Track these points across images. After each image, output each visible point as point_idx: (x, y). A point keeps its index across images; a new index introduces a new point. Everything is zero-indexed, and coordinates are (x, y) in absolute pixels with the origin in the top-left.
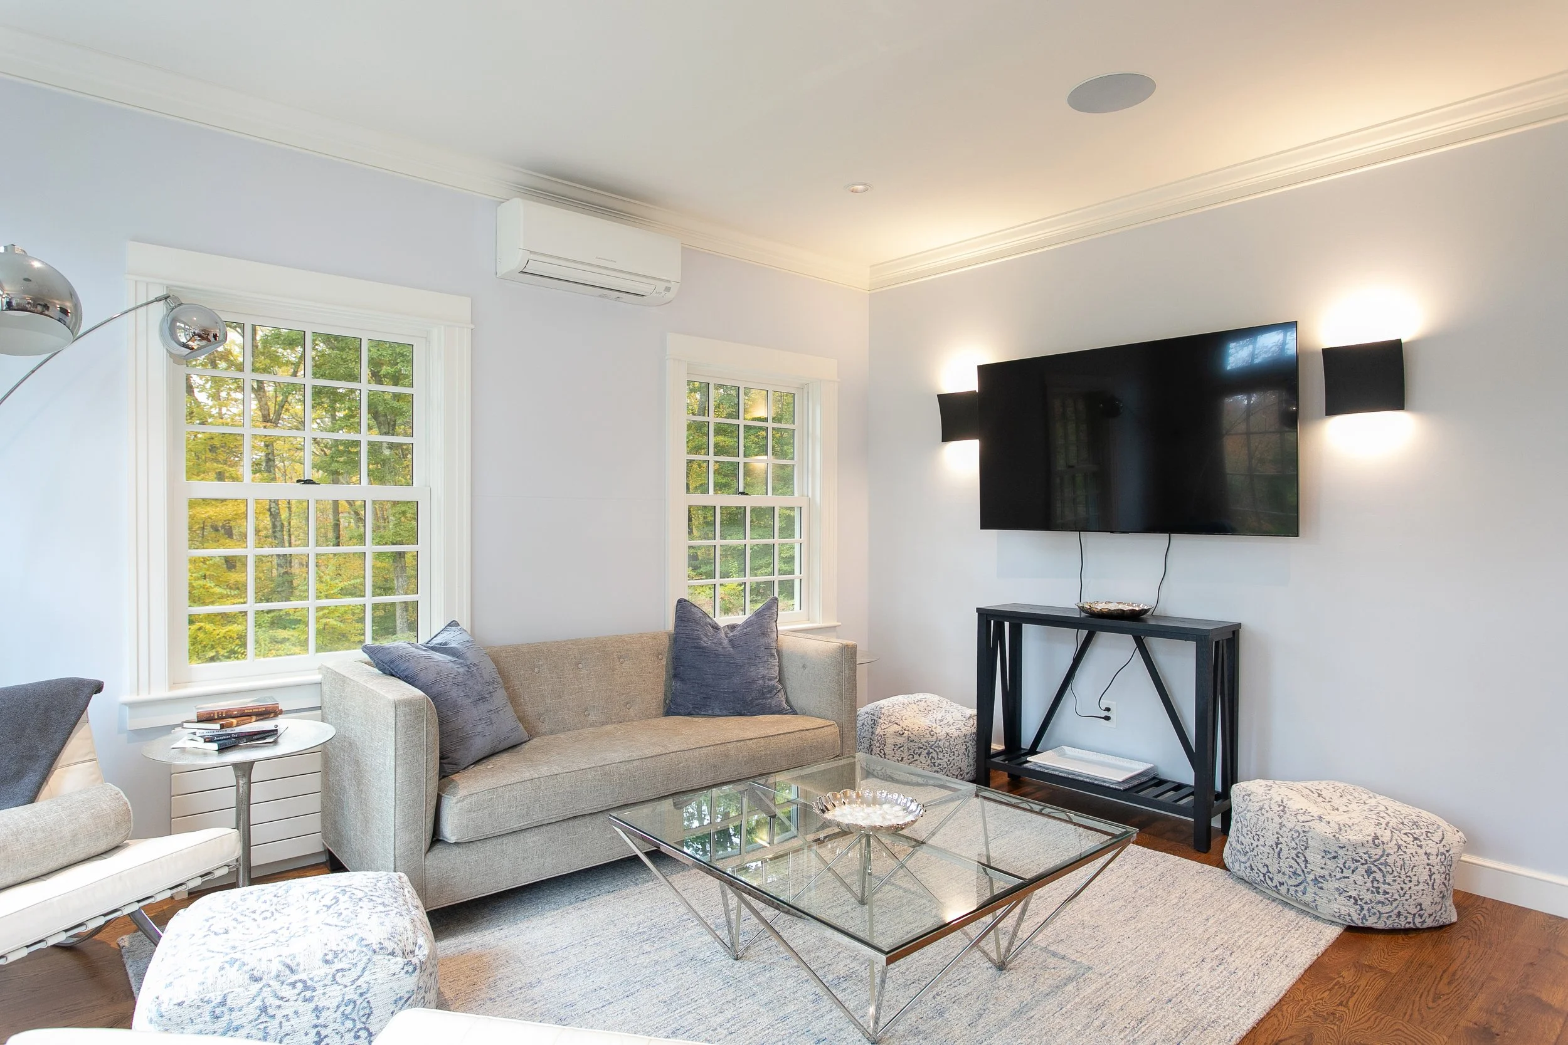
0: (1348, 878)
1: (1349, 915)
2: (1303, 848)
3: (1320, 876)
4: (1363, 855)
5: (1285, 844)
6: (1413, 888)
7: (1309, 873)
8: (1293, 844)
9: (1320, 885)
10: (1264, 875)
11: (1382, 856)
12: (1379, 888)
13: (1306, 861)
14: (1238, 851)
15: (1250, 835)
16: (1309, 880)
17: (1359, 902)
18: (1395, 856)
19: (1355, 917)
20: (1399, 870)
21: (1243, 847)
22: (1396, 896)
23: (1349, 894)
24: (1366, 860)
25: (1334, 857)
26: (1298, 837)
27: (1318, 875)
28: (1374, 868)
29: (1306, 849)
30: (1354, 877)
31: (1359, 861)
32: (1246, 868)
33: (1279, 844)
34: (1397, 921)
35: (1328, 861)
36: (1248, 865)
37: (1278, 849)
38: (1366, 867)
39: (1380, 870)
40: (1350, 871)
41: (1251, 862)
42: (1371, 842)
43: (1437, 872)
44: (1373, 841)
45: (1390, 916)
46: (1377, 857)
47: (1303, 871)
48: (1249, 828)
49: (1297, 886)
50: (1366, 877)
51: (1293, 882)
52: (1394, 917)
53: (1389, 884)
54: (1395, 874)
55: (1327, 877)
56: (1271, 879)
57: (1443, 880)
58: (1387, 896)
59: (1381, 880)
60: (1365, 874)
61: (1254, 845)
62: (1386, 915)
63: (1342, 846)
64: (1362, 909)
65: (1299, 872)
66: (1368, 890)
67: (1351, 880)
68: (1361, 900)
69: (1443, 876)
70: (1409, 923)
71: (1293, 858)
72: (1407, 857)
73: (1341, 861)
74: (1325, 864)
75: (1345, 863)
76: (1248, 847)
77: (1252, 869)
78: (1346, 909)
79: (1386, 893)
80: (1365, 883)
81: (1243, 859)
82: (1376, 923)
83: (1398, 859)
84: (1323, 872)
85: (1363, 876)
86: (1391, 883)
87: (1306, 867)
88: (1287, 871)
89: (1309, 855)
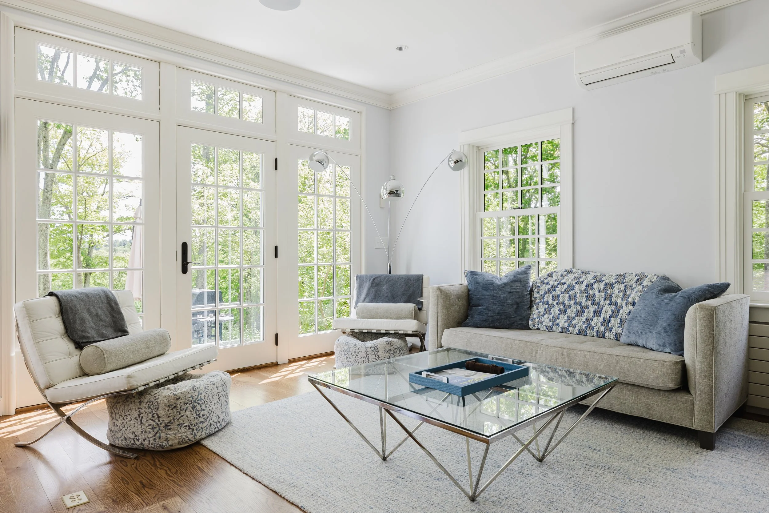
0: (183, 416)
1: (187, 437)
2: (156, 410)
3: (168, 422)
4: (189, 399)
5: (144, 413)
6: (214, 407)
7: (161, 424)
8: (150, 410)
9: (169, 428)
10: (134, 439)
11: (198, 395)
12: (199, 414)
13: (159, 417)
14: (116, 432)
15: (121, 418)
16: (162, 428)
17: (191, 427)
18: (204, 393)
19: (190, 436)
20: (207, 400)
21: (118, 428)
22: (208, 415)
23: (185, 425)
24: (191, 401)
25: (175, 407)
26: (152, 404)
27: (166, 422)
28: (196, 404)
29: (157, 410)
30: (186, 414)
31: (187, 403)
32: (122, 440)
33: (140, 414)
34: (210, 429)
35: (171, 411)
36: (123, 438)
37: (140, 418)
38: (191, 405)
39: (199, 403)
40: (184, 411)
41: (124, 435)
42: (192, 390)
43: (221, 396)
44: (193, 389)
45: (207, 428)
46: (196, 397)
47: (158, 424)
48: (120, 414)
49: (154, 436)
50: (192, 411)
51: (152, 434)
52: (209, 428)
53: (204, 410)
54: (206, 403)
55: (172, 421)
56: (138, 440)
57: (225, 399)
58: (204, 417)
59: (200, 409)
60: (192, 409)
61: (125, 423)
62: (205, 428)
63: (178, 398)
64: (193, 430)
65: (155, 425)
66: (194, 418)
67: (185, 417)
68: (192, 425)
69: (225, 396)
70: (216, 428)
71: (150, 419)
72: (209, 391)
73: (179, 408)
74: (170, 414)
75: (181, 408)
76: (121, 427)
77: (126, 439)
78: (185, 434)
79: (203, 415)
80: (192, 414)
81: (119, 436)
82: (201, 435)
83: (206, 395)
84: (169, 419)
85: (191, 411)
86: (205, 409)
87: (159, 420)
88: (147, 430)
89: (160, 413)
